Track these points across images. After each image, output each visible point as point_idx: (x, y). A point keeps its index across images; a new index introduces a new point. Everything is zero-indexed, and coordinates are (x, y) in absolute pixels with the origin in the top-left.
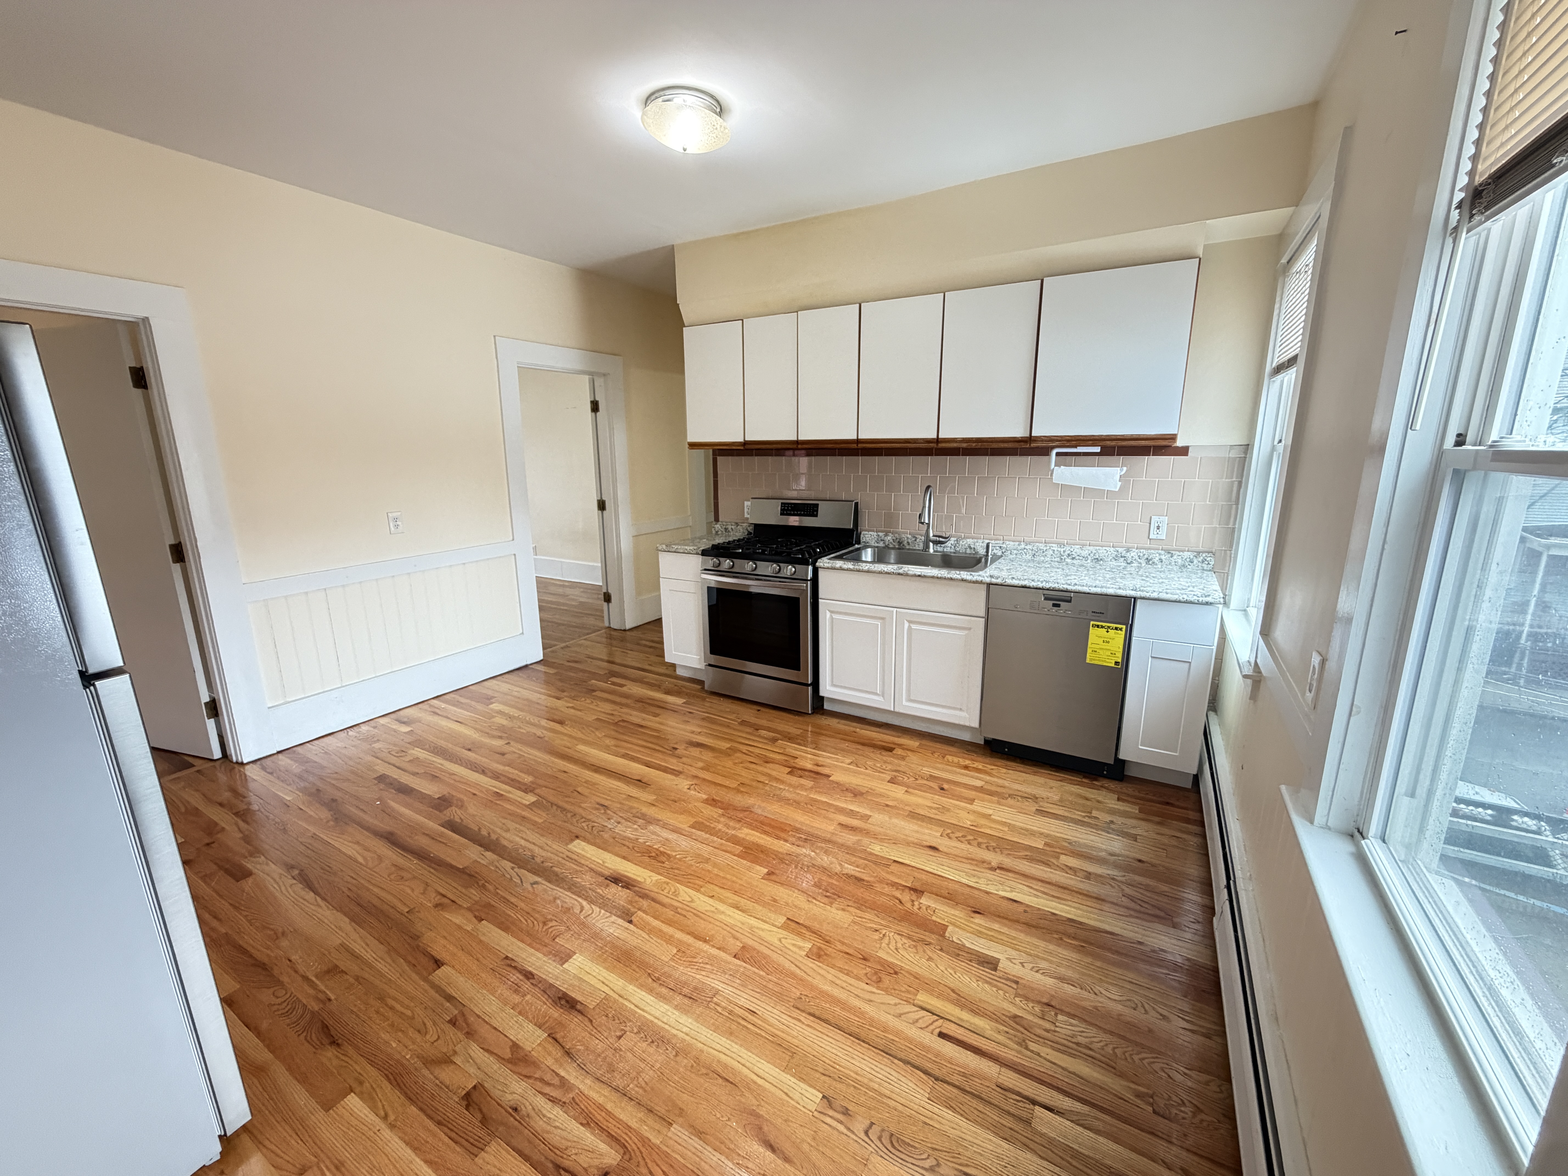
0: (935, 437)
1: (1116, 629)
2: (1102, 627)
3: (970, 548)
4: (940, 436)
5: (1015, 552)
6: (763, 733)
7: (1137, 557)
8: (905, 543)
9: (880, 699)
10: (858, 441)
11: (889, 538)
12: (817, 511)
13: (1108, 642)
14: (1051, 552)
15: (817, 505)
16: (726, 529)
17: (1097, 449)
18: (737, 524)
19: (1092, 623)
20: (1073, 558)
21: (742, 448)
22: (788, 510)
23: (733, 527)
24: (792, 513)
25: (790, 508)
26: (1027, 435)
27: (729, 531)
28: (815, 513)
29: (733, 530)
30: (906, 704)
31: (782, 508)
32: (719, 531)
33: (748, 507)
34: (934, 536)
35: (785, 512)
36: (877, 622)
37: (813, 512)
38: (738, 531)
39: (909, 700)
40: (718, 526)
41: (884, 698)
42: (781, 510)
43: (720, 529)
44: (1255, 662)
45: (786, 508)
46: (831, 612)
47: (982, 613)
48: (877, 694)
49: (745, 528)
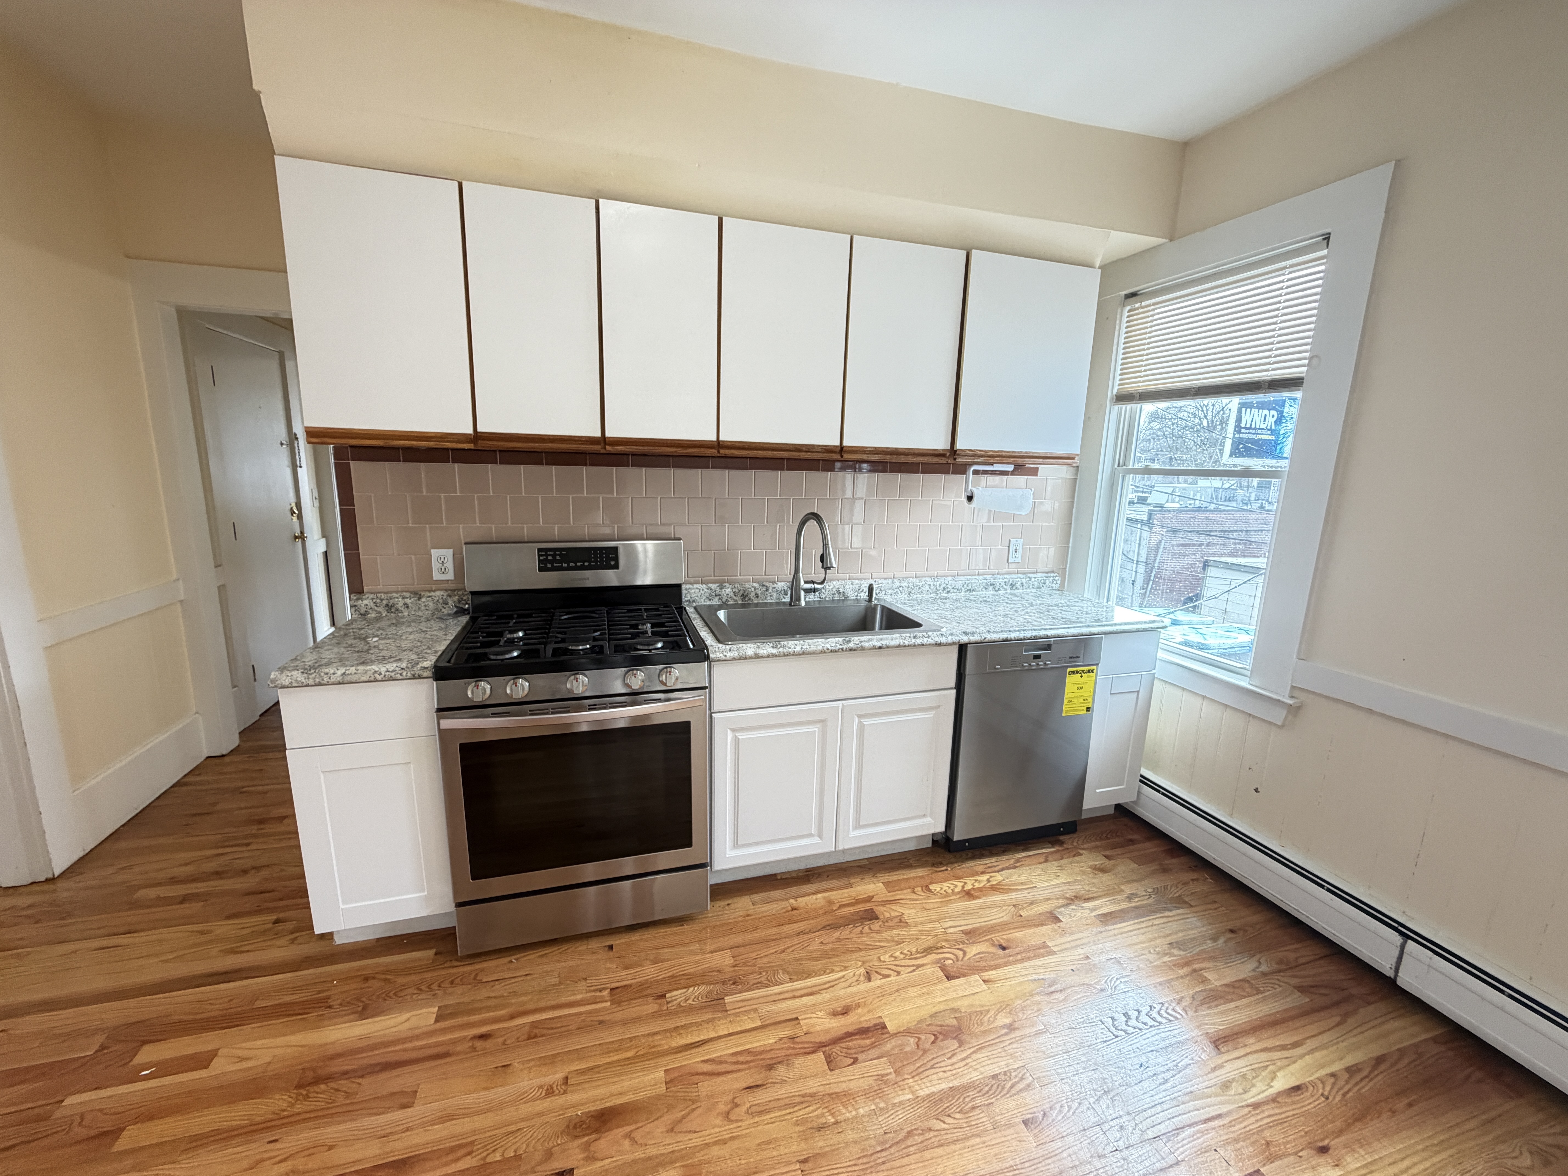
0: (837, 443)
1: (1089, 671)
2: (1077, 672)
3: (839, 592)
4: (845, 443)
5: (890, 591)
6: (677, 996)
7: (1003, 584)
8: (752, 595)
9: (816, 840)
10: (719, 444)
11: (728, 590)
12: (616, 559)
13: (1081, 688)
14: (927, 587)
15: (615, 549)
16: (389, 607)
17: (1010, 468)
18: (418, 595)
19: (1069, 669)
20: (948, 592)
21: (471, 446)
22: (555, 560)
23: (408, 601)
24: (565, 565)
25: (558, 558)
26: (949, 448)
27: (398, 610)
28: (613, 563)
29: (408, 607)
30: (852, 834)
31: (542, 558)
32: (370, 611)
33: (442, 560)
34: (806, 582)
35: (549, 566)
36: (815, 729)
37: (608, 561)
38: (423, 608)
39: (858, 826)
40: (365, 602)
41: (820, 836)
42: (539, 561)
43: (371, 608)
44: (1293, 687)
45: (550, 558)
46: (733, 730)
47: (953, 683)
48: (810, 835)
49: (441, 601)
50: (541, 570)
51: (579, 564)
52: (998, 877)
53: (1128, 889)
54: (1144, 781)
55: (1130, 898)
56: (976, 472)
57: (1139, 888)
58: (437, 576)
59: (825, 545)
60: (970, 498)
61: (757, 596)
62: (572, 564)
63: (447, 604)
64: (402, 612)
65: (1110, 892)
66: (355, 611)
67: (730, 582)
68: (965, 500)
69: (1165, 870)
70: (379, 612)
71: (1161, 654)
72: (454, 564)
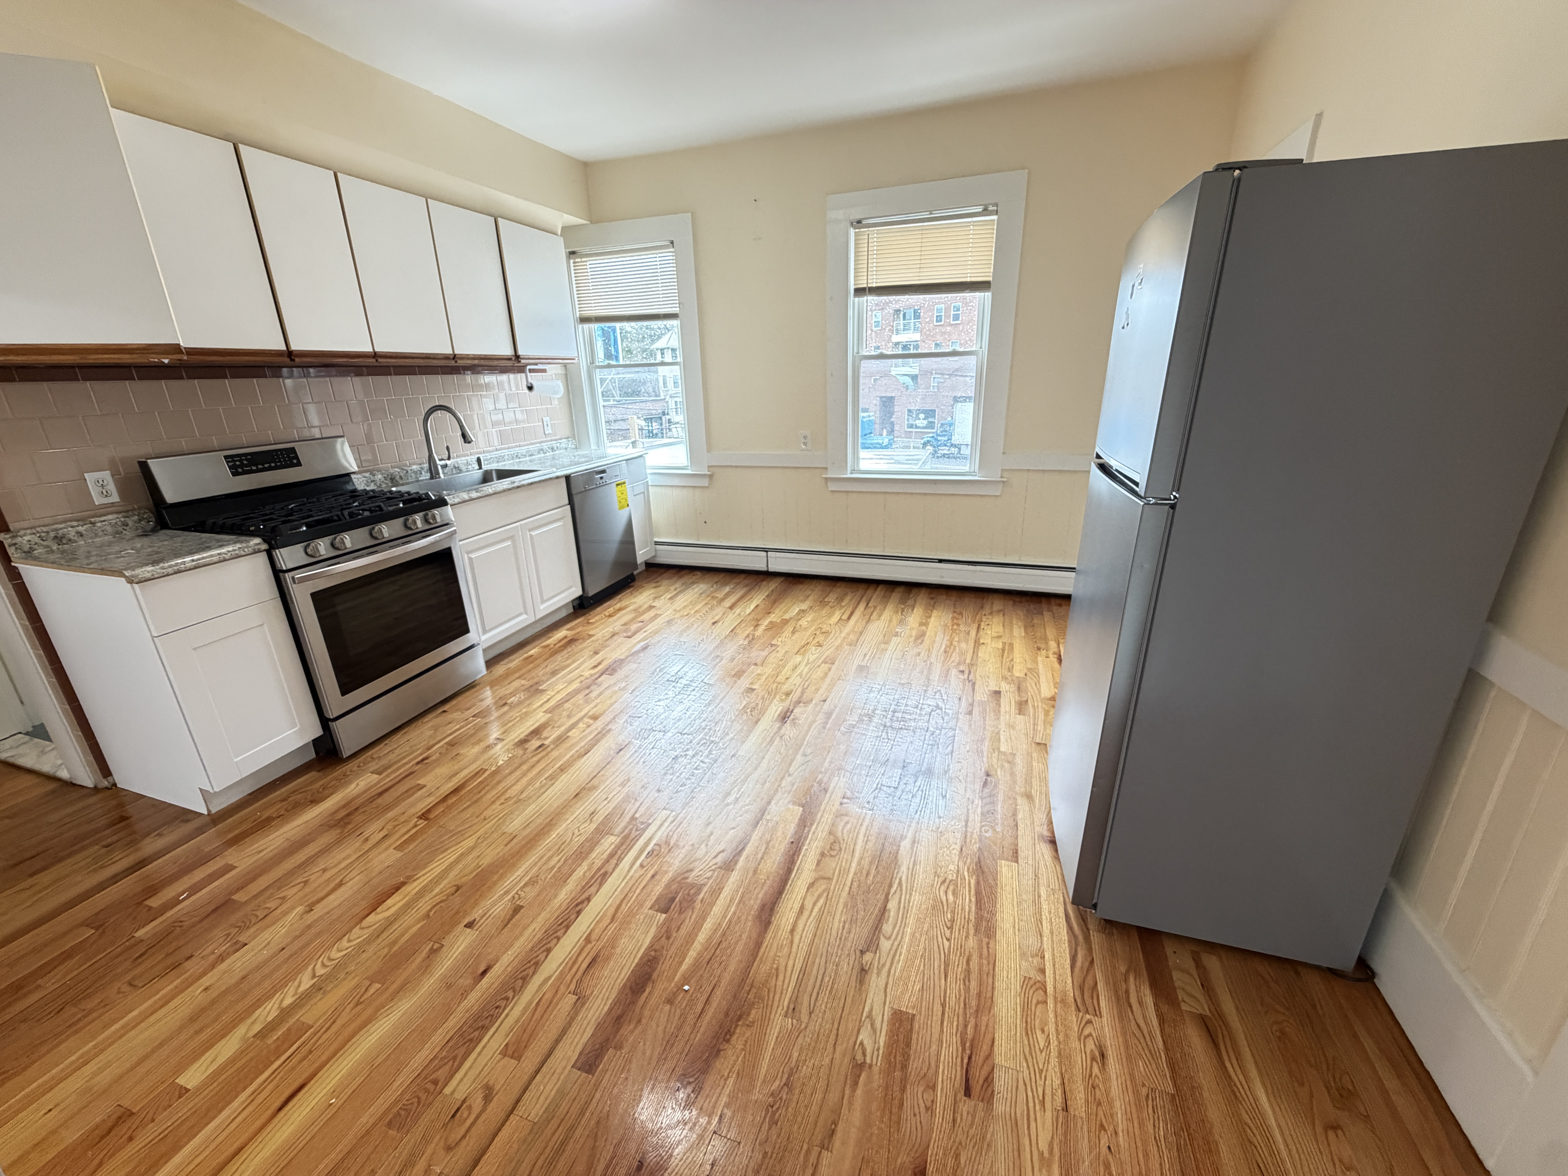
0: (451, 352)
2: (620, 484)
3: (455, 467)
4: (455, 352)
5: (486, 462)
7: (547, 448)
9: (525, 616)
10: (372, 355)
11: (379, 476)
12: (297, 458)
14: (507, 456)
15: (296, 450)
18: (88, 522)
20: (520, 458)
22: (243, 465)
23: (80, 529)
24: (254, 468)
25: (245, 462)
26: (513, 353)
27: (70, 540)
28: (295, 461)
29: (82, 535)
30: (542, 607)
31: (230, 464)
32: (36, 547)
33: (101, 482)
34: (440, 460)
35: (240, 470)
36: (509, 543)
37: (291, 459)
38: (101, 534)
39: (543, 602)
40: (26, 538)
41: (526, 614)
42: (230, 467)
43: (36, 544)
44: (709, 467)
45: (238, 463)
46: (468, 553)
47: (567, 501)
48: (520, 614)
49: (119, 523)
50: (234, 474)
51: (266, 466)
52: (618, 606)
53: (672, 588)
54: (657, 543)
55: (675, 589)
56: (531, 371)
57: (677, 585)
58: (98, 500)
59: (462, 427)
60: (530, 388)
61: (401, 478)
62: (260, 467)
63: (127, 525)
64: (75, 542)
65: (668, 591)
66: (16, 549)
67: (379, 471)
68: (527, 391)
69: (681, 577)
70: (48, 547)
71: (649, 471)
72: (116, 486)
